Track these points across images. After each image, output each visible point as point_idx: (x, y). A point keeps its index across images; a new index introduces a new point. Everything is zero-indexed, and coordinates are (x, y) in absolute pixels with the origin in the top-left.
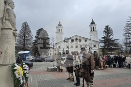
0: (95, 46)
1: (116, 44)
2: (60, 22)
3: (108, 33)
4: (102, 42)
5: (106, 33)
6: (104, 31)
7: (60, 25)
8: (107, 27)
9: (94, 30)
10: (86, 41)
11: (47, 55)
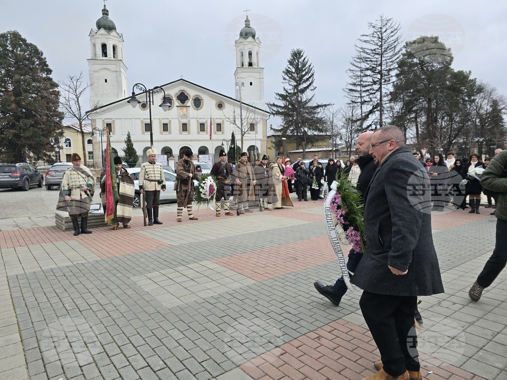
0: (252, 127)
1: (320, 121)
2: (105, 12)
3: (299, 81)
4: (278, 113)
5: (292, 78)
6: (288, 72)
7: (105, 25)
8: (297, 55)
9: (250, 64)
10: (220, 106)
11: (51, 162)
